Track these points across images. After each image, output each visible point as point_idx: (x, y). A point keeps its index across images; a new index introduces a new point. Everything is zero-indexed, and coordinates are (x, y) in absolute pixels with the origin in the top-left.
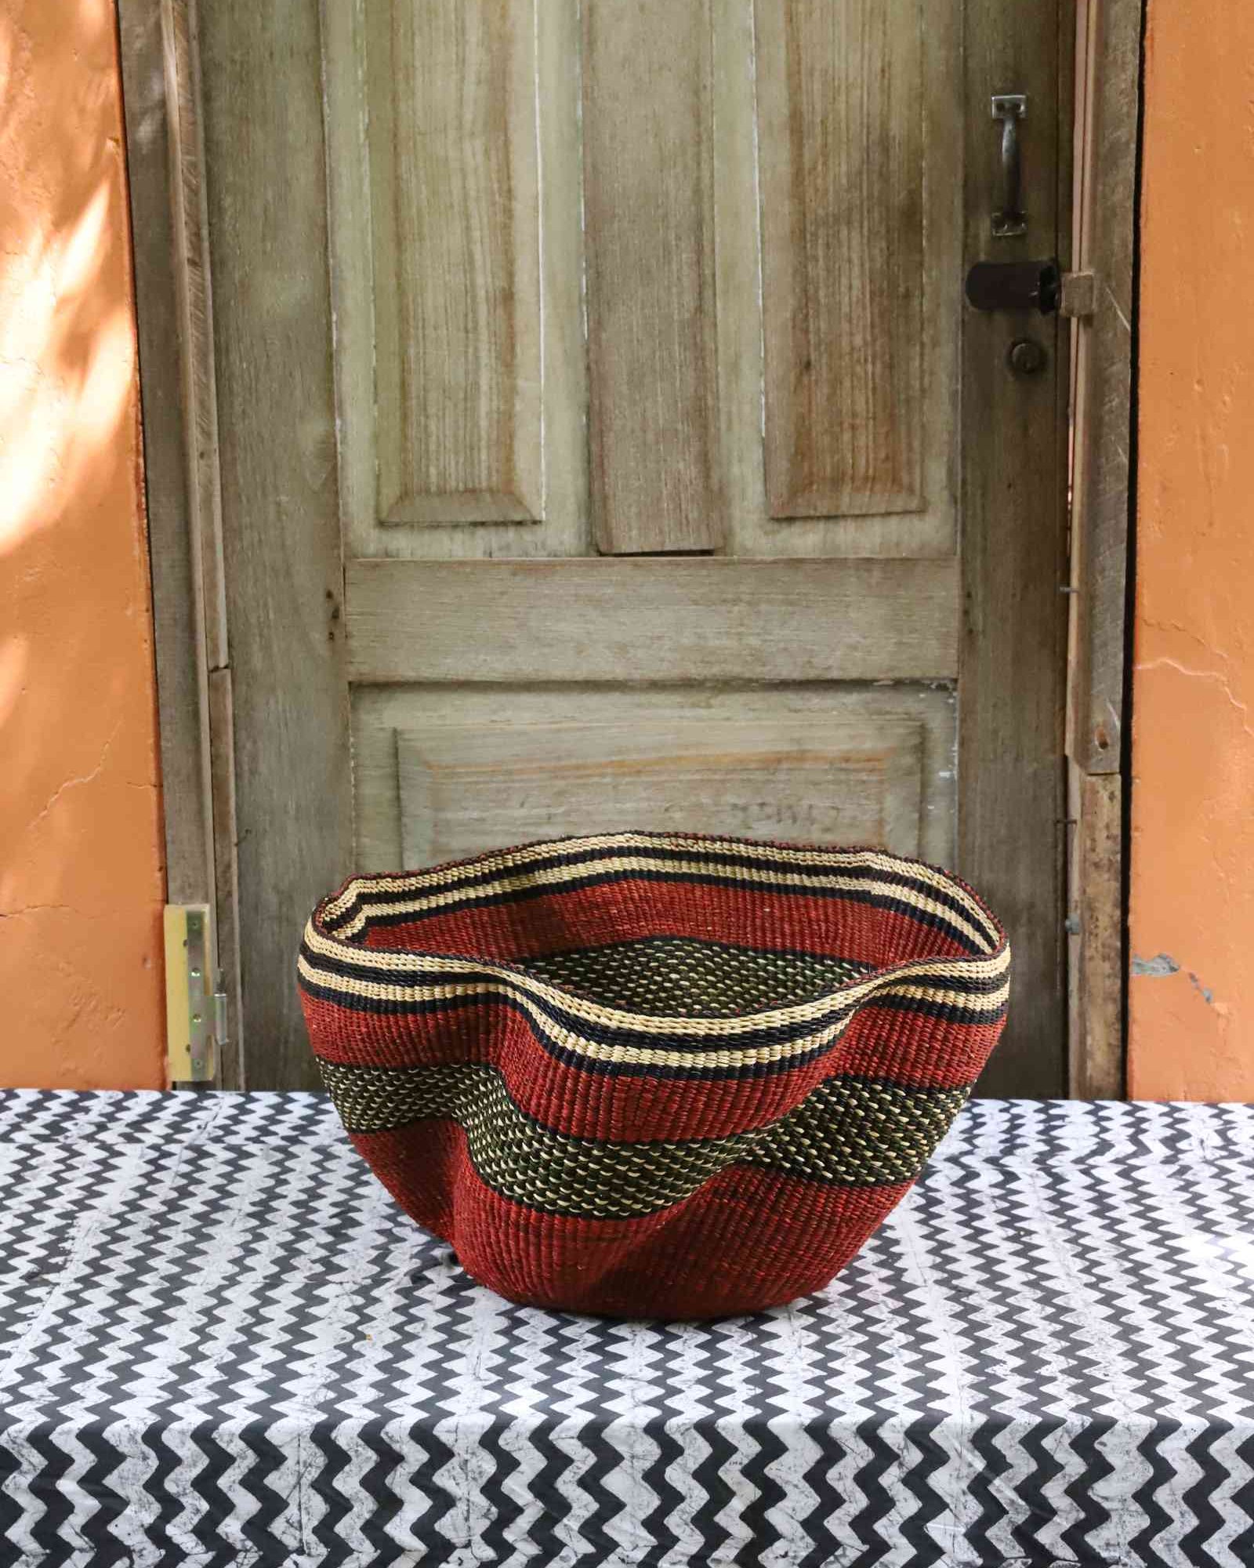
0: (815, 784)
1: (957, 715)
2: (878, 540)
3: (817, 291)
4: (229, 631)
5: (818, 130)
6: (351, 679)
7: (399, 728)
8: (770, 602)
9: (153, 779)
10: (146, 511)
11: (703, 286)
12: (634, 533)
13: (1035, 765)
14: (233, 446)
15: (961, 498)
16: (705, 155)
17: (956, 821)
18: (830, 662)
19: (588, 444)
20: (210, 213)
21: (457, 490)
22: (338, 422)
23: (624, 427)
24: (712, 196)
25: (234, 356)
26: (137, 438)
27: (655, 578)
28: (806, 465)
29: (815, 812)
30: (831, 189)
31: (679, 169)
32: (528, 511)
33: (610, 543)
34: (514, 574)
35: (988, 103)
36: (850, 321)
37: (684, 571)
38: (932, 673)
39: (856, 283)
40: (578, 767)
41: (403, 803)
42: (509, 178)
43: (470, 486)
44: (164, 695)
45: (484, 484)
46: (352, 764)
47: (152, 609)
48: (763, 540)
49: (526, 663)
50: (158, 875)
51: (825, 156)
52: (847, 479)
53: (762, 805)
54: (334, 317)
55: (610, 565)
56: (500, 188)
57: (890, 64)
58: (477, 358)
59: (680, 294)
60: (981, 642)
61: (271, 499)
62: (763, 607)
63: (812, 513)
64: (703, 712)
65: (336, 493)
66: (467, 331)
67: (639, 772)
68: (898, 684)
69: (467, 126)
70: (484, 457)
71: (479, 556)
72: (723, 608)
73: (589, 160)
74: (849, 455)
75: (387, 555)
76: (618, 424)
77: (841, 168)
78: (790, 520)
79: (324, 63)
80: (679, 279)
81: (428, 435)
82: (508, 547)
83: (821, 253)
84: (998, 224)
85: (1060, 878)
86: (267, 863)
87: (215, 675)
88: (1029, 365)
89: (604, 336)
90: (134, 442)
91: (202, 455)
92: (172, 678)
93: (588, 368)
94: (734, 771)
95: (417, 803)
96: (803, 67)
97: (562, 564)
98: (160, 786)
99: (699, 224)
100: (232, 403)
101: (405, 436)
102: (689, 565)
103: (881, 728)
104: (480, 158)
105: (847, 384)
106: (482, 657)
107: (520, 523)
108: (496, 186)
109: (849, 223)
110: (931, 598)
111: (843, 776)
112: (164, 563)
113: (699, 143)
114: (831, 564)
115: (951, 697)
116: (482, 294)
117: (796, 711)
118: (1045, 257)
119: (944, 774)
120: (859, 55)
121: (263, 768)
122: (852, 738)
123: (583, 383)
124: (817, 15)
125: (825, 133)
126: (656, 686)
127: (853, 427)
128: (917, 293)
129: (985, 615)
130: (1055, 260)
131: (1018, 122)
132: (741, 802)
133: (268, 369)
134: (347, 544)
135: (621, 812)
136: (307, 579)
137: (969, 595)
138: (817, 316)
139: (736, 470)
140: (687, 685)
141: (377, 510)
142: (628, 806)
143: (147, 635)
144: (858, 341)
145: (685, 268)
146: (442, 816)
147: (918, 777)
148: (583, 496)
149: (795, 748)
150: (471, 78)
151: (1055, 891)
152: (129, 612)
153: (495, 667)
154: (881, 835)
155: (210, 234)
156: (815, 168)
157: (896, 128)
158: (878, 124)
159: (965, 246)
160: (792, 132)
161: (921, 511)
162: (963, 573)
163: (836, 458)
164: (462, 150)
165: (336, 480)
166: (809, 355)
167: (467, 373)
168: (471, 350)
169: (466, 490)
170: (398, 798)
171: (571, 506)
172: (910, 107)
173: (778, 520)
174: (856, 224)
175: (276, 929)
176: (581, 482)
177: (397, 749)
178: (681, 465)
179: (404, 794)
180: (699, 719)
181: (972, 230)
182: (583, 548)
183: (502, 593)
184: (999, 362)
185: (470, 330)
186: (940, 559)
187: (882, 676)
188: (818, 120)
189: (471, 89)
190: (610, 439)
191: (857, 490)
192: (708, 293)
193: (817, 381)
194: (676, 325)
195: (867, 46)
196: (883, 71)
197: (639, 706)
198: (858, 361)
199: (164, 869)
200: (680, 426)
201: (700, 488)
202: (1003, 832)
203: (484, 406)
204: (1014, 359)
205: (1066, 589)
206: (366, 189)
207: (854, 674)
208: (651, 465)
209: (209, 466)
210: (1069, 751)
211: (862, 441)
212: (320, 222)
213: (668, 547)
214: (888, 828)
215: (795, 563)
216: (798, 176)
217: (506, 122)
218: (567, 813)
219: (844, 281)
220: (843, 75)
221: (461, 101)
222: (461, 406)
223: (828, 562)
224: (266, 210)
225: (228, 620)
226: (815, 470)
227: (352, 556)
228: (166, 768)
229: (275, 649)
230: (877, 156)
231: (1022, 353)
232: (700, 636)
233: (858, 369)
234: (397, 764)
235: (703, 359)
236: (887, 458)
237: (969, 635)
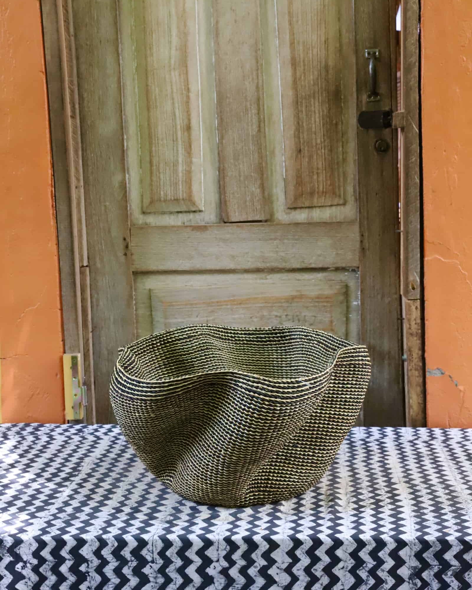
0: (307, 307)
1: (359, 281)
2: (328, 215)
3: (303, 123)
4: (88, 253)
5: (302, 64)
6: (133, 270)
7: (152, 288)
8: (288, 239)
9: (59, 307)
10: (55, 207)
11: (261, 122)
12: (237, 214)
13: (389, 299)
14: (89, 185)
15: (359, 199)
16: (260, 74)
17: (360, 321)
18: (311, 261)
19: (219, 181)
20: (79, 100)
21: (171, 199)
22: (127, 176)
23: (232, 175)
24: (263, 89)
25: (88, 152)
26: (52, 181)
27: (244, 231)
28: (300, 188)
29: (306, 318)
30: (307, 85)
31: (250, 79)
32: (197, 207)
33: (228, 218)
34: (193, 230)
35: (365, 52)
36: (315, 134)
37: (256, 228)
38: (349, 265)
39: (317, 120)
40: (218, 302)
41: (153, 316)
42: (188, 84)
43: (176, 198)
44: (63, 275)
45: (181, 197)
46: (134, 302)
47: (58, 244)
48: (285, 216)
49: (198, 264)
50: (61, 343)
51: (304, 73)
52: (316, 192)
53: (287, 315)
54: (125, 137)
55: (227, 226)
56: (185, 89)
57: (328, 39)
58: (177, 150)
59: (252, 125)
60: (367, 252)
61: (103, 204)
62: (286, 241)
63: (303, 206)
64: (264, 281)
65: (127, 202)
66: (173, 141)
67: (240, 304)
68: (337, 269)
69: (172, 66)
70: (181, 187)
71: (180, 224)
72: (270, 242)
73: (217, 77)
74: (316, 184)
75: (146, 224)
76: (230, 174)
77: (311, 78)
78: (295, 208)
79: (120, 45)
80: (251, 120)
81: (160, 179)
82: (190, 220)
83: (304, 109)
84: (369, 97)
85: (400, 342)
86: (103, 339)
87: (82, 268)
88: (382, 149)
89: (224, 141)
90: (50, 182)
91: (76, 187)
92: (66, 269)
93: (219, 154)
94: (276, 303)
95: (158, 317)
96: (295, 41)
97: (210, 226)
98: (61, 310)
99: (258, 101)
100: (88, 169)
101: (152, 180)
102: (258, 226)
103: (331, 286)
104: (177, 77)
105: (315, 157)
106: (181, 261)
107: (194, 212)
108: (183, 87)
109: (314, 98)
110: (348, 236)
111: (317, 304)
112: (62, 227)
113: (257, 70)
114: (310, 224)
115: (357, 274)
116: (179, 127)
117: (299, 280)
118: (387, 109)
119: (355, 303)
120: (316, 35)
121: (101, 303)
122: (320, 289)
123: (217, 159)
124: (300, 22)
125: (304, 65)
126: (247, 271)
127: (318, 173)
128: (340, 123)
129: (369, 243)
130: (391, 109)
131: (375, 58)
132: (279, 314)
133: (101, 156)
134: (131, 221)
135: (234, 319)
136: (116, 233)
137: (362, 235)
138: (303, 133)
139: (274, 191)
140: (258, 270)
141: (142, 207)
142: (236, 316)
143: (56, 253)
144: (319, 141)
145: (254, 117)
146: (167, 321)
147: (345, 304)
148: (218, 201)
149: (298, 294)
150: (174, 49)
151: (399, 346)
152: (50, 245)
153: (186, 265)
154: (332, 326)
155: (79, 107)
156: (301, 78)
157: (331, 63)
158: (324, 60)
159: (357, 105)
160: (292, 65)
161: (344, 204)
162: (360, 227)
163: (311, 185)
164: (170, 74)
165: (126, 197)
166: (300, 147)
167: (174, 156)
168: (175, 148)
169: (174, 200)
170: (151, 315)
171: (213, 205)
172: (335, 55)
173: (291, 209)
174: (317, 98)
175: (107, 364)
176: (217, 196)
177: (150, 297)
178: (254, 189)
179: (153, 313)
180: (263, 284)
181: (360, 100)
182: (218, 220)
183: (189, 237)
184: (371, 148)
185: (175, 140)
186: (351, 222)
187: (330, 266)
188: (302, 60)
189: (173, 52)
190: (227, 179)
191: (319, 197)
192: (262, 125)
193: (303, 157)
194: (251, 137)
195: (319, 33)
196: (325, 41)
197: (240, 279)
198: (319, 149)
199: (63, 340)
200: (253, 174)
201: (261, 197)
202: (378, 324)
203: (180, 168)
204: (377, 146)
205: (399, 231)
206: (136, 90)
207: (320, 266)
208: (243, 189)
209: (79, 191)
210: (402, 293)
211: (321, 179)
212: (119, 102)
213: (250, 219)
214: (334, 324)
215: (297, 224)
216: (295, 82)
217: (186, 64)
218: (214, 320)
219: (313, 119)
220: (310, 44)
221: (170, 58)
222: (172, 168)
223: (309, 224)
224: (99, 99)
225: (88, 250)
226: (304, 190)
227: (133, 225)
228: (64, 303)
229: (105, 260)
230: (324, 73)
231: (379, 144)
232: (262, 252)
233: (319, 152)
234: (151, 302)
235: (261, 149)
236: (330, 185)
237: (363, 250)
